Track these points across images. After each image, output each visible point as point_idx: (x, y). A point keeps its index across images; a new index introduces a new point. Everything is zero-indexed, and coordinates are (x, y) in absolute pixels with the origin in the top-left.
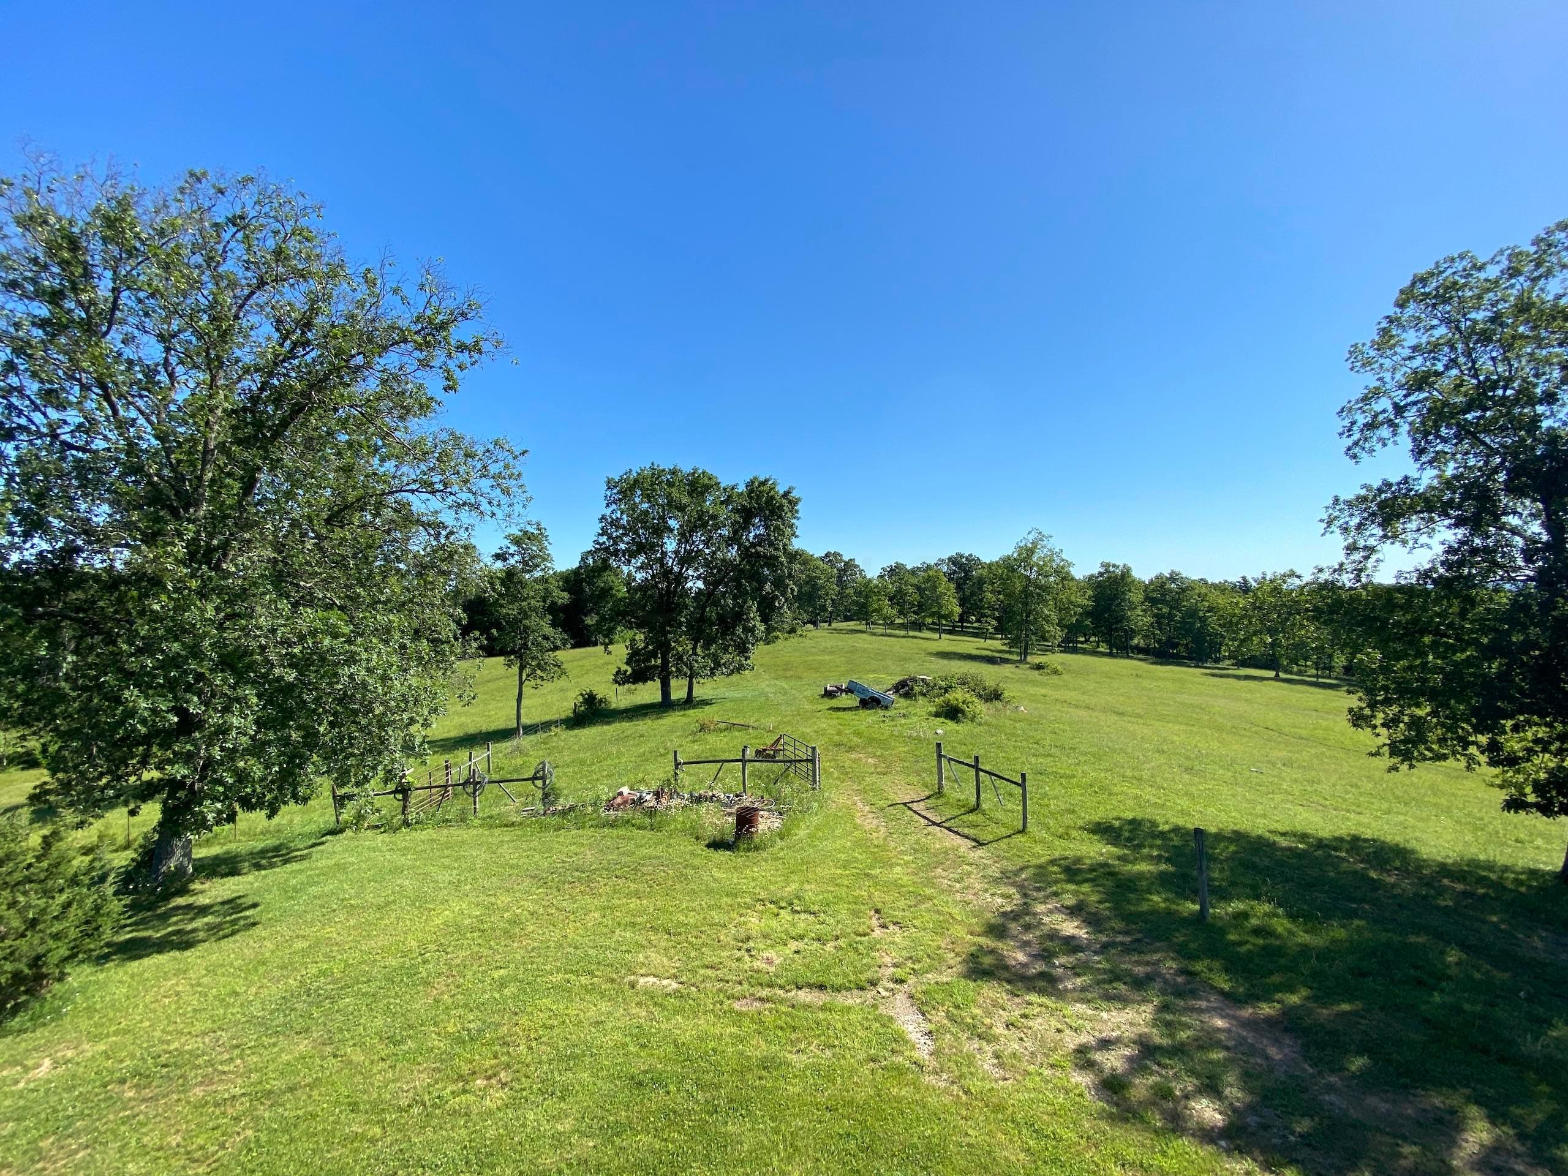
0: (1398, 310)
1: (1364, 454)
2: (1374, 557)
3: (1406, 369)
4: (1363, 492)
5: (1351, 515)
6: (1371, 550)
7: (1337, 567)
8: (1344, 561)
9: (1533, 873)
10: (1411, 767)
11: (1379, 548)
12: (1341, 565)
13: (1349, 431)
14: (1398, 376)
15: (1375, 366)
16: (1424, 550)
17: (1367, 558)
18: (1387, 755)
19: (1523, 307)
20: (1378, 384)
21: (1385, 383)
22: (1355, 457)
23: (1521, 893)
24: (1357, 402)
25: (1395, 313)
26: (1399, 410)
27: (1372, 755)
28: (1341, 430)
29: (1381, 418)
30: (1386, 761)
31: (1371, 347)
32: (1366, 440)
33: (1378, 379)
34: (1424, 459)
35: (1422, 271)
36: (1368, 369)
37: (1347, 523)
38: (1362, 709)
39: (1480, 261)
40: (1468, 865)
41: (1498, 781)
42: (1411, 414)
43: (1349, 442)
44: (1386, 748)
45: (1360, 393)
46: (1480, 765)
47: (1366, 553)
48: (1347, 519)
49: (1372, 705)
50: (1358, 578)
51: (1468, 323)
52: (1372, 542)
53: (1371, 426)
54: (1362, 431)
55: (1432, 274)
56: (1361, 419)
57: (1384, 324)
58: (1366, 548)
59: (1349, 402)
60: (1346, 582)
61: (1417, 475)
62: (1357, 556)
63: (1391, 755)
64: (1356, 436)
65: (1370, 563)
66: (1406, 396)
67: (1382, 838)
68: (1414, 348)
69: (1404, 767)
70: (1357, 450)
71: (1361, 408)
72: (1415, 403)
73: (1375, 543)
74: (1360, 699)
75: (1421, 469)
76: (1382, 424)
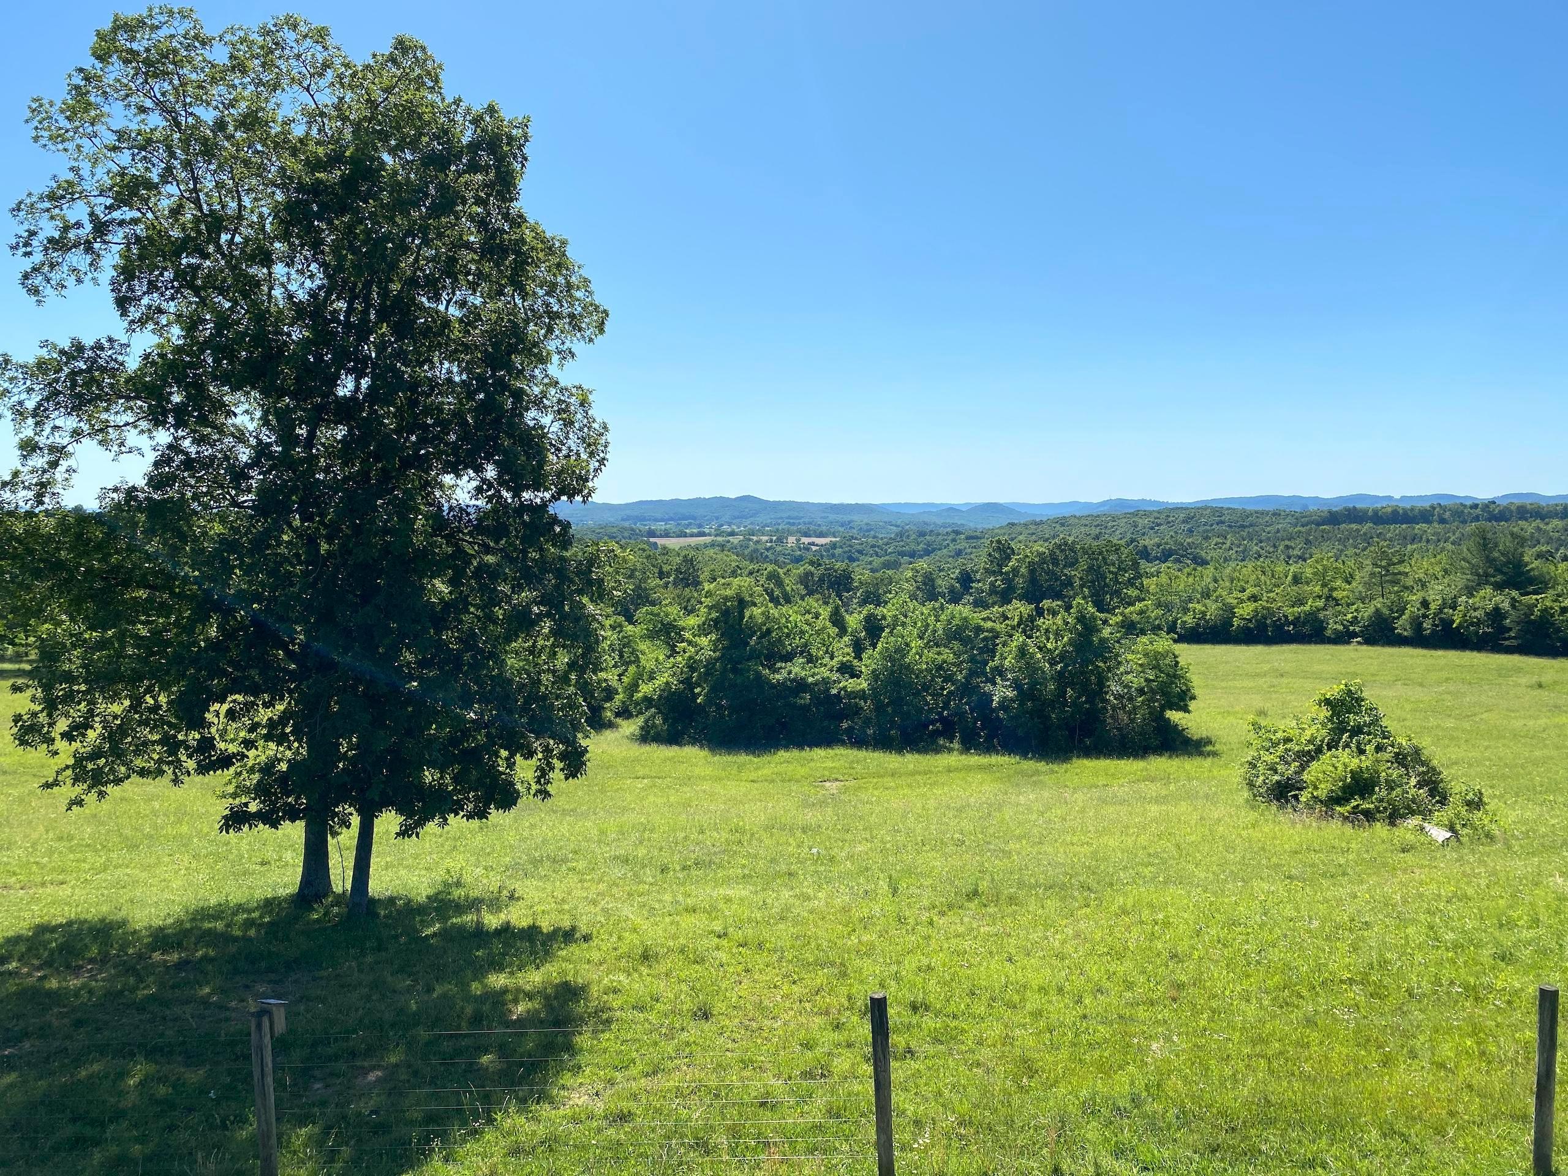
0: (99, 65)
1: (49, 291)
2: (64, 464)
3: (111, 165)
4: (44, 353)
5: (30, 390)
6: (58, 452)
7: (8, 478)
8: (20, 468)
9: (268, 904)
10: (102, 795)
11: (70, 448)
12: (16, 474)
13: (26, 245)
14: (100, 171)
15: (70, 145)
16: (134, 456)
17: (54, 464)
18: (69, 782)
19: (251, 121)
20: (70, 176)
21: (81, 178)
22: (35, 291)
23: (250, 940)
24: (41, 198)
25: (93, 67)
26: (101, 228)
27: (47, 786)
28: (14, 241)
29: (72, 235)
30: (68, 791)
31: (62, 111)
32: (52, 266)
33: (72, 169)
34: (134, 313)
35: (131, 12)
36: (60, 146)
37: (21, 403)
38: (34, 715)
39: (207, 32)
40: (193, 920)
41: (231, 789)
42: (118, 236)
43: (27, 264)
44: (69, 772)
45: (44, 186)
46: (189, 774)
47: (53, 458)
48: (24, 396)
49: (51, 705)
50: (39, 499)
51: (190, 119)
52: (62, 439)
53: (58, 244)
54: (46, 249)
55: (141, 23)
56: (49, 229)
57: (78, 80)
58: (52, 449)
59: (30, 195)
60: (21, 504)
61: (124, 341)
62: (39, 461)
63: (76, 780)
64: (38, 257)
65: (59, 473)
66: (110, 208)
67: (83, 917)
68: (121, 135)
69: (93, 796)
70: (38, 280)
71: (48, 210)
72: (122, 223)
73: (65, 442)
74: (33, 699)
75: (130, 330)
76: (76, 245)
